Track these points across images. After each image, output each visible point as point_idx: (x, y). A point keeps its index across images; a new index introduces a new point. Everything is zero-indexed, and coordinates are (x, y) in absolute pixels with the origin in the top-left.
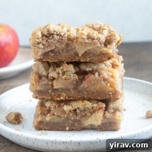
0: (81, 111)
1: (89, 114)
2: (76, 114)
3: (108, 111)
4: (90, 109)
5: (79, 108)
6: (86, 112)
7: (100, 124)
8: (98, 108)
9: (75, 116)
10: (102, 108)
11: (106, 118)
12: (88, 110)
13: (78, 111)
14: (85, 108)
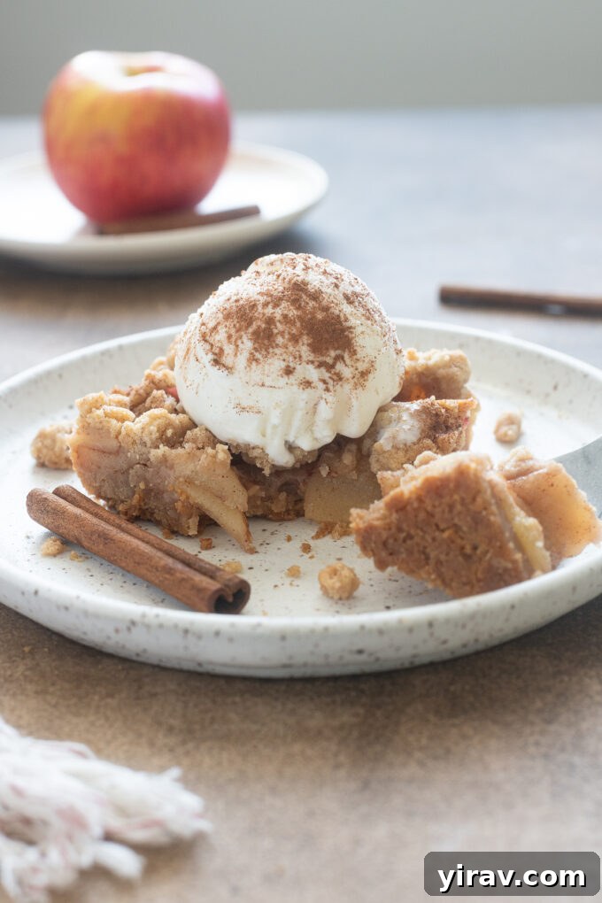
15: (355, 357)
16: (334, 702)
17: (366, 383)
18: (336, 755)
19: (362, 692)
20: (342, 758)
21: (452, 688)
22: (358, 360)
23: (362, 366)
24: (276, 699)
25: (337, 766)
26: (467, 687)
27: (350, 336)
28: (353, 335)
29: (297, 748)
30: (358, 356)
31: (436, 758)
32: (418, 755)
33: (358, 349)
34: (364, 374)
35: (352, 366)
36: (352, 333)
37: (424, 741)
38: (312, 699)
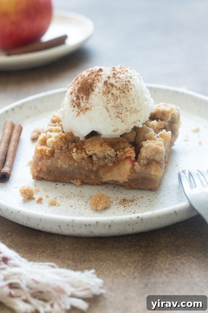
0: (99, 159)
1: (111, 165)
2: (92, 162)
3: (139, 162)
4: (112, 157)
5: (95, 154)
6: (106, 161)
7: (127, 180)
8: (124, 157)
9: (90, 165)
10: (130, 157)
11: (136, 172)
12: (110, 158)
13: (94, 158)
14: (105, 155)
15: (87, 101)
16: (131, 251)
17: (85, 112)
18: (134, 273)
19: (141, 246)
20: (136, 274)
21: (176, 243)
22: (88, 102)
23: (88, 106)
24: (108, 251)
25: (135, 278)
26: (182, 243)
27: (91, 92)
28: (92, 93)
29: (118, 271)
30: (88, 101)
31: (172, 273)
32: (165, 272)
33: (90, 99)
34: (87, 109)
35: (84, 103)
36: (92, 92)
37: (167, 266)
38: (122, 250)
